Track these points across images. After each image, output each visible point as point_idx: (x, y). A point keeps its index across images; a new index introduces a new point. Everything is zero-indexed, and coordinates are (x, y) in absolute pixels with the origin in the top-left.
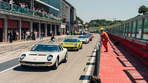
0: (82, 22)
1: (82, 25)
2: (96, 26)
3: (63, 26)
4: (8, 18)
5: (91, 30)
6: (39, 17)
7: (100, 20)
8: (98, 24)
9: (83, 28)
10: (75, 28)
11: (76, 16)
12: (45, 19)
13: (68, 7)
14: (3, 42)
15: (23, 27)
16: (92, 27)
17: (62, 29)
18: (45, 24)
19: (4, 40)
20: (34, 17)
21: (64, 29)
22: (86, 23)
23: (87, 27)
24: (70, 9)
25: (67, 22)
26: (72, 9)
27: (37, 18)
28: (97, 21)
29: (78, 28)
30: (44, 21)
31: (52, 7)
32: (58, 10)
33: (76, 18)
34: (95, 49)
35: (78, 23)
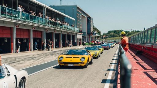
0: (99, 32)
1: (99, 35)
2: (113, 36)
3: (79, 36)
4: (16, 26)
5: (108, 41)
6: (52, 26)
7: (117, 31)
8: (116, 35)
9: (101, 38)
10: (92, 38)
11: (93, 27)
12: (59, 28)
13: (85, 17)
14: (11, 53)
15: (34, 37)
16: (110, 38)
17: (78, 39)
18: (59, 34)
19: (12, 51)
20: (47, 26)
21: (80, 39)
22: (104, 34)
23: (105, 38)
24: (87, 19)
25: (83, 33)
26: (89, 19)
27: (51, 27)
28: (115, 32)
29: (96, 39)
30: (58, 31)
31: (67, 16)
32: (74, 19)
33: (93, 29)
34: (113, 60)
35: (95, 33)
